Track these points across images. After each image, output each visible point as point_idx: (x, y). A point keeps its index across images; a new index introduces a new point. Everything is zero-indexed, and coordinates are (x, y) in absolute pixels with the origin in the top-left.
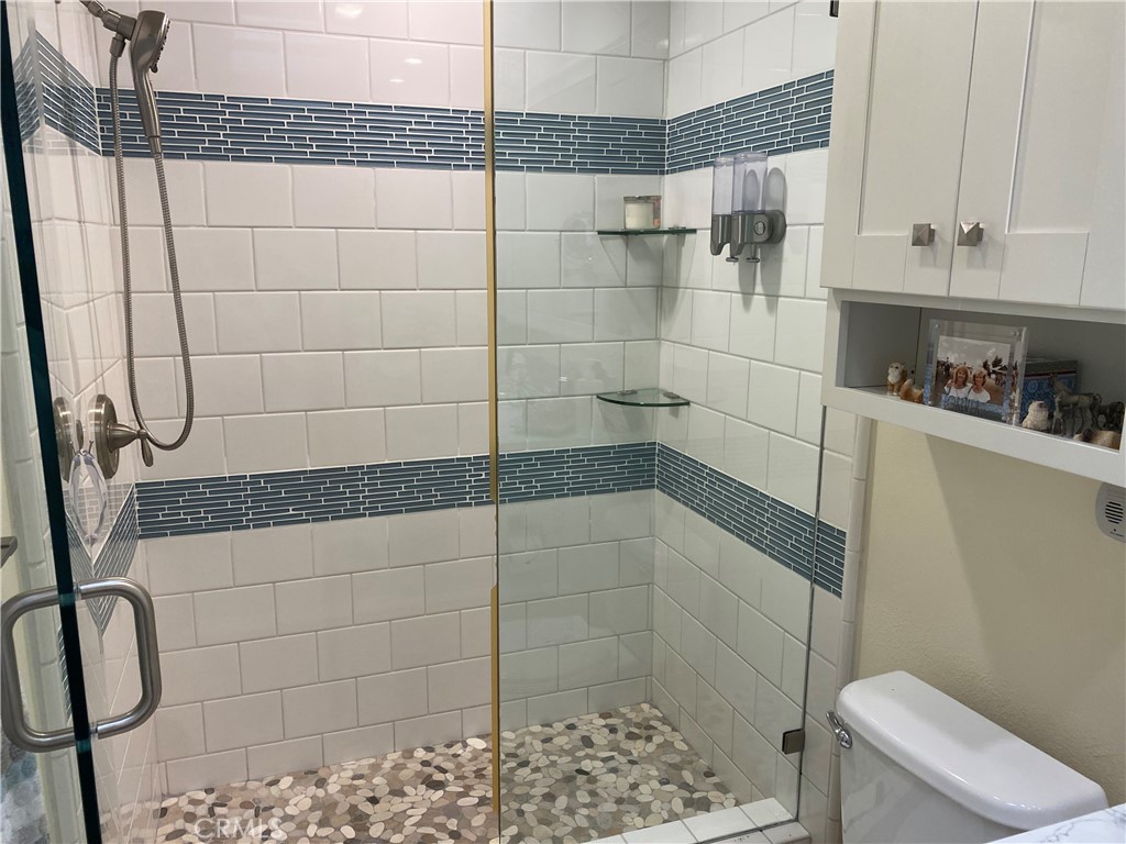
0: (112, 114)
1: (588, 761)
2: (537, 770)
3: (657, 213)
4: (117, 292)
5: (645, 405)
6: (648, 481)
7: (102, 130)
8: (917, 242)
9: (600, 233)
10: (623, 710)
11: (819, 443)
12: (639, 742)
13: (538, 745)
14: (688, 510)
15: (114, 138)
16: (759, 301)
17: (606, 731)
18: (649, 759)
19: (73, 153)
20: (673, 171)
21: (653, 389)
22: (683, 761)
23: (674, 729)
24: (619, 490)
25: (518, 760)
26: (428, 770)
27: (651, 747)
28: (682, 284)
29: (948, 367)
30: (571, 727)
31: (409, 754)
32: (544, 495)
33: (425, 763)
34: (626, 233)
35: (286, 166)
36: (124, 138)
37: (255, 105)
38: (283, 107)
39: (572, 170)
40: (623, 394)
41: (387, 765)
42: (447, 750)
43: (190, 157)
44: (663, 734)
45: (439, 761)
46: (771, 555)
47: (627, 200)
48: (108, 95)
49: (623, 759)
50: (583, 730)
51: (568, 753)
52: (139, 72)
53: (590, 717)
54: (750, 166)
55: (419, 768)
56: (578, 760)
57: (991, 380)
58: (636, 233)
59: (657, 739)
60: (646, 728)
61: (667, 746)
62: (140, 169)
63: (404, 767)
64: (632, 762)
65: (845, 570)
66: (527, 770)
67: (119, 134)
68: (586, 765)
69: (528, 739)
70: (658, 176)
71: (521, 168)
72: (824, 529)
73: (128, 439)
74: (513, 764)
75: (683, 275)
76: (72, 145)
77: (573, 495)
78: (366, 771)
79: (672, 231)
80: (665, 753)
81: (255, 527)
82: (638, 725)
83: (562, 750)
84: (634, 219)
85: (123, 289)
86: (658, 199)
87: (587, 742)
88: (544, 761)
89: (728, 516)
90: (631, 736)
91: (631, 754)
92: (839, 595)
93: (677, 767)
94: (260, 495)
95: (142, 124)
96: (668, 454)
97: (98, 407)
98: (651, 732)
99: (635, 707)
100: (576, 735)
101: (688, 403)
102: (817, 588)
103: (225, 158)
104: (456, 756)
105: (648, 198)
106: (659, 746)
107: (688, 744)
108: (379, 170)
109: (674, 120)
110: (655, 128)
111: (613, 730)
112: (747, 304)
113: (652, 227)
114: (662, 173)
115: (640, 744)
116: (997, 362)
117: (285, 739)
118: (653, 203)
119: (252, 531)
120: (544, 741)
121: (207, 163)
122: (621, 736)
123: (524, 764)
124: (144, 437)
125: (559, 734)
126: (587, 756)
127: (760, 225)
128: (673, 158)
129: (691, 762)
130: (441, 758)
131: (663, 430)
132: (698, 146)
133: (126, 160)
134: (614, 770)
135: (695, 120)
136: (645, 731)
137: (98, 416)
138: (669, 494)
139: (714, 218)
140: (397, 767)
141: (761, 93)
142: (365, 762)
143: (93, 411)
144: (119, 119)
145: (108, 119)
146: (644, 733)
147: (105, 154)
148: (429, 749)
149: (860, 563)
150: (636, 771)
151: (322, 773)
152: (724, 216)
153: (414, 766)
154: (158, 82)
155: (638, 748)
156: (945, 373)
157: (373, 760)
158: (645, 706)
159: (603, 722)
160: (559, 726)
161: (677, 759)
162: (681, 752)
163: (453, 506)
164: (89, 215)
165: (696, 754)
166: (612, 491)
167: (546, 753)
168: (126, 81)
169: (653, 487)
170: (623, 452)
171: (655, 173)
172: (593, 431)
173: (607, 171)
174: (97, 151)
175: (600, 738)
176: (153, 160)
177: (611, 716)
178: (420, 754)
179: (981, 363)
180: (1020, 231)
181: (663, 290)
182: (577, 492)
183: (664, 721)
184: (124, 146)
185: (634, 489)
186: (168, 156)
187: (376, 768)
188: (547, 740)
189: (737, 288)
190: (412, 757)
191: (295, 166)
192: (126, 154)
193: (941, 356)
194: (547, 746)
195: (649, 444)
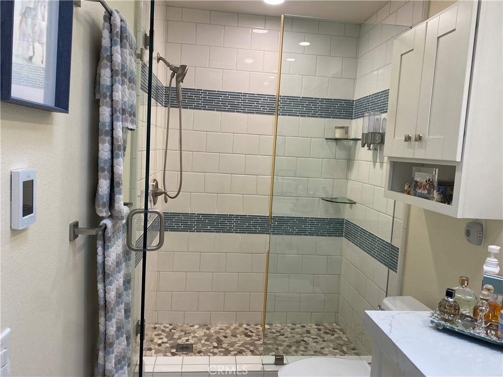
0: (169, 94)
1: (307, 338)
2: (287, 337)
3: (347, 132)
4: (163, 150)
5: (340, 203)
6: (341, 234)
7: (165, 99)
8: (406, 140)
9: (326, 139)
10: (325, 324)
11: (392, 215)
12: (328, 335)
13: (289, 330)
14: (353, 244)
15: (168, 102)
16: (378, 164)
17: (317, 330)
18: (331, 341)
19: (157, 106)
20: (355, 118)
21: (344, 198)
22: (344, 344)
23: (344, 333)
24: (328, 236)
25: (280, 333)
26: (246, 331)
27: (333, 338)
28: (356, 159)
29: (417, 182)
30: (303, 327)
31: (241, 325)
32: (298, 234)
33: (246, 329)
34: (336, 139)
35: (219, 112)
36: (171, 102)
37: (211, 93)
38: (220, 93)
39: (317, 117)
40: (331, 198)
41: (232, 327)
42: (255, 326)
43: (190, 108)
44: (339, 334)
45: (251, 329)
46: (377, 259)
47: (336, 128)
48: (168, 89)
49: (321, 339)
50: (308, 328)
51: (300, 334)
52: (178, 83)
53: (311, 324)
54: (377, 117)
55: (244, 330)
56: (304, 337)
57: (427, 187)
58: (340, 139)
59: (336, 335)
60: (332, 331)
61: (340, 338)
62: (175, 111)
63: (238, 329)
64: (324, 341)
65: (398, 262)
66: (283, 337)
67: (170, 101)
68: (306, 339)
69: (286, 328)
70: (350, 120)
71: (298, 116)
72: (393, 247)
73: (161, 194)
74: (279, 334)
75: (356, 156)
76: (157, 103)
77: (310, 235)
78: (224, 328)
79: (353, 139)
80: (338, 340)
81: (196, 232)
82: (329, 330)
83: (298, 332)
84: (338, 134)
85: (165, 149)
86: (348, 128)
87: (308, 332)
88: (290, 335)
89: (365, 246)
90: (326, 333)
91: (324, 338)
92: (396, 272)
93: (342, 345)
94: (199, 221)
95: (177, 98)
96: (348, 223)
97: (154, 182)
98: (334, 333)
99: (331, 324)
100: (304, 329)
101: (355, 203)
102: (390, 270)
103: (201, 109)
104: (257, 328)
105: (344, 127)
106: (336, 337)
107: (348, 339)
108: (249, 115)
109: (356, 100)
110: (350, 103)
111: (319, 330)
112: (374, 166)
113: (344, 137)
114: (352, 119)
115: (329, 336)
116: (429, 180)
117: (198, 311)
118: (346, 129)
119: (195, 233)
120: (291, 329)
121: (195, 110)
122: (322, 332)
123: (283, 335)
124: (166, 194)
125: (298, 328)
126: (307, 336)
127: (378, 137)
128: (356, 114)
129: (348, 344)
130: (252, 328)
131: (348, 214)
132: (363, 109)
133: (171, 108)
134: (316, 342)
135: (363, 100)
136: (333, 332)
137: (153, 185)
138: (348, 239)
139: (363, 134)
140: (236, 329)
141: (382, 92)
142: (224, 325)
143: (152, 183)
144: (170, 96)
145: (167, 96)
146: (331, 333)
147: (165, 106)
148: (248, 325)
149: (404, 260)
150: (325, 344)
151: (209, 326)
152: (366, 134)
153: (242, 329)
154: (183, 85)
155: (327, 337)
156: (417, 185)
157: (227, 325)
158: (334, 325)
159: (316, 327)
160: (299, 326)
161: (342, 343)
162: (344, 341)
163: (264, 233)
164: (159, 124)
165: (351, 342)
166: (326, 236)
167: (291, 333)
168: (174, 85)
169: (343, 236)
170: (330, 221)
171: (349, 119)
172: (320, 212)
173: (330, 118)
174: (163, 106)
175: (314, 331)
176: (178, 109)
177: (320, 325)
178: (245, 326)
179: (425, 180)
180: (430, 137)
181: (350, 161)
182: (312, 234)
183: (341, 330)
184: (171, 104)
185: (334, 236)
186: (183, 108)
187: (228, 328)
188: (294, 329)
189: (372, 160)
190: (242, 326)
191: (222, 112)
192: (171, 107)
193: (415, 179)
194: (292, 331)
195: (341, 219)
